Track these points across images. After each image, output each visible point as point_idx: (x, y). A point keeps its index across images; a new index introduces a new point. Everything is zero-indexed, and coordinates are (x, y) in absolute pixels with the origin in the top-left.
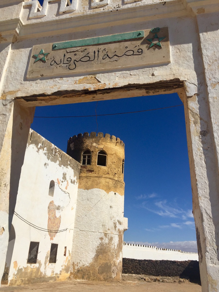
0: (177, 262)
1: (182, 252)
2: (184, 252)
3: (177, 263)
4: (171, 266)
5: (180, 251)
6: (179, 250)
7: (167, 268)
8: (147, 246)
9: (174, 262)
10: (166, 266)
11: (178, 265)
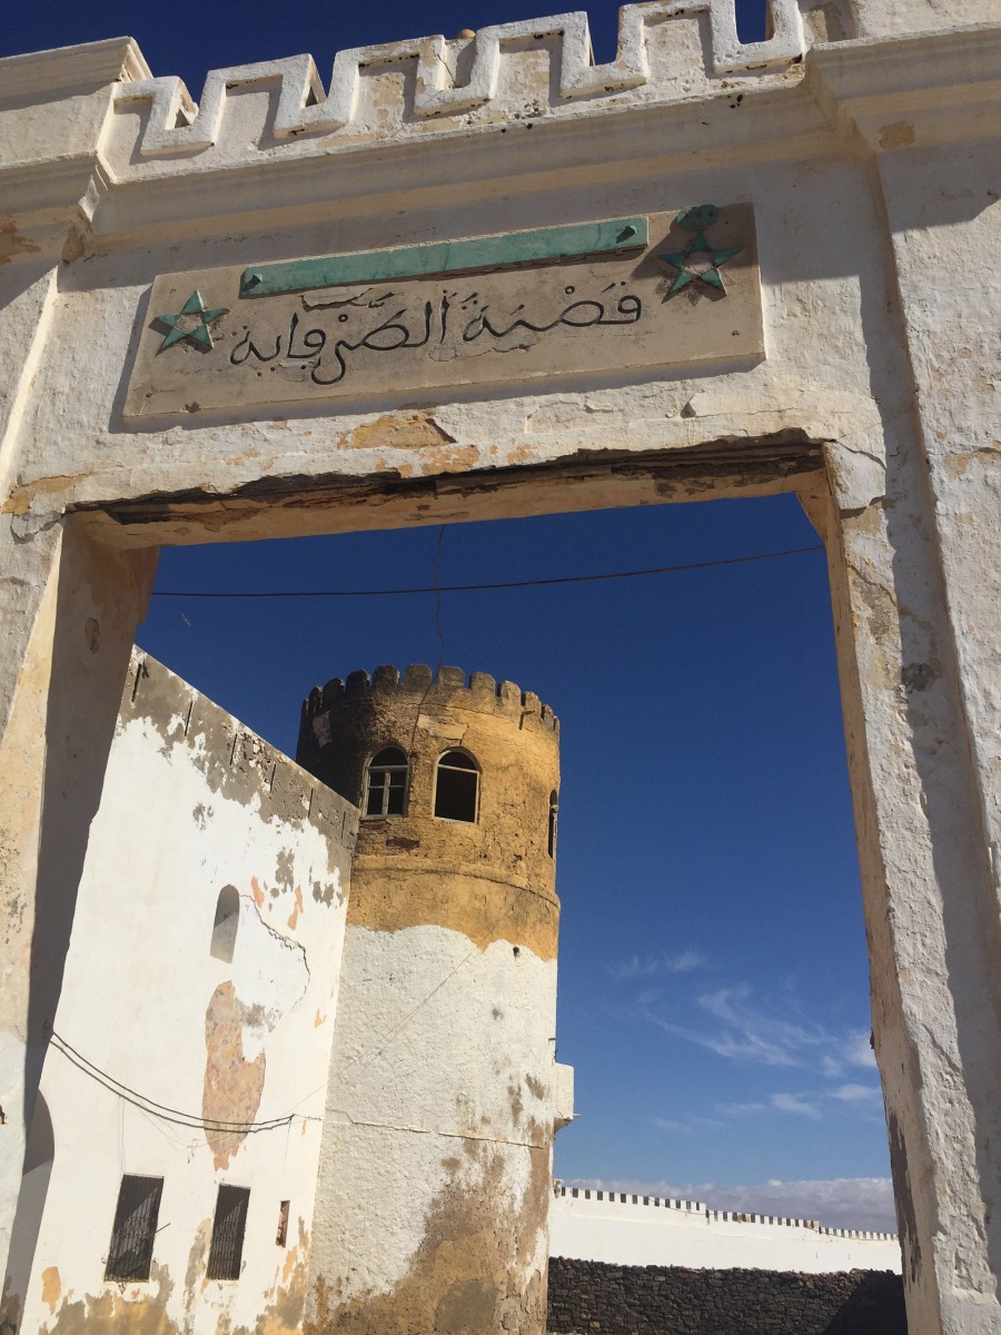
0: (802, 1280)
1: (823, 1230)
2: (835, 1231)
3: (801, 1283)
4: (773, 1295)
5: (817, 1228)
6: (809, 1222)
7: (755, 1307)
8: (662, 1202)
9: (787, 1280)
10: (751, 1297)
11: (806, 1293)
